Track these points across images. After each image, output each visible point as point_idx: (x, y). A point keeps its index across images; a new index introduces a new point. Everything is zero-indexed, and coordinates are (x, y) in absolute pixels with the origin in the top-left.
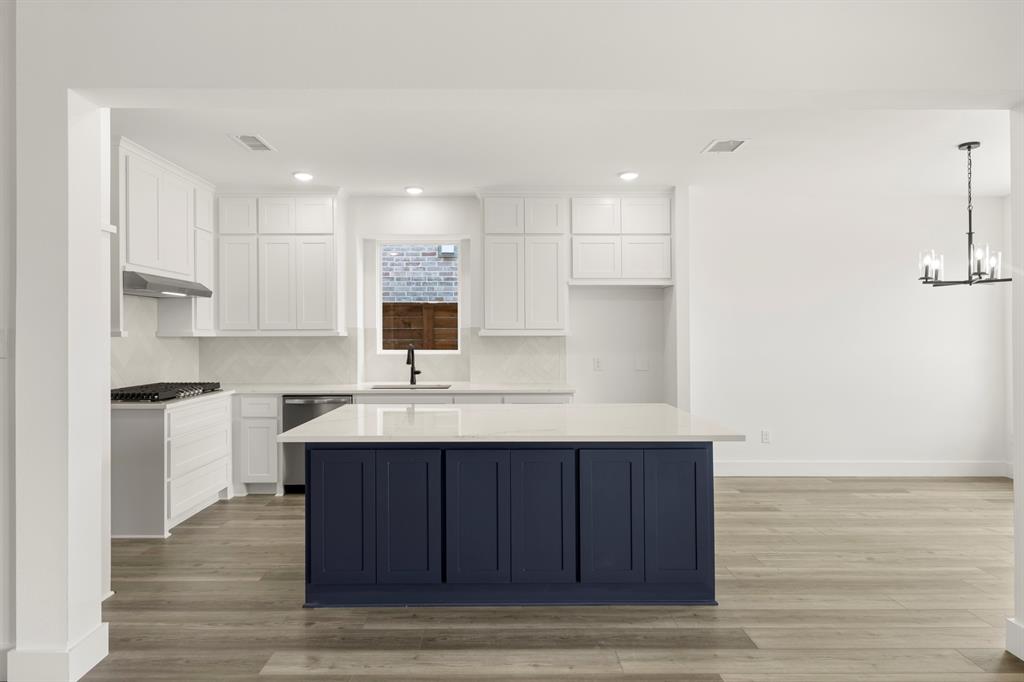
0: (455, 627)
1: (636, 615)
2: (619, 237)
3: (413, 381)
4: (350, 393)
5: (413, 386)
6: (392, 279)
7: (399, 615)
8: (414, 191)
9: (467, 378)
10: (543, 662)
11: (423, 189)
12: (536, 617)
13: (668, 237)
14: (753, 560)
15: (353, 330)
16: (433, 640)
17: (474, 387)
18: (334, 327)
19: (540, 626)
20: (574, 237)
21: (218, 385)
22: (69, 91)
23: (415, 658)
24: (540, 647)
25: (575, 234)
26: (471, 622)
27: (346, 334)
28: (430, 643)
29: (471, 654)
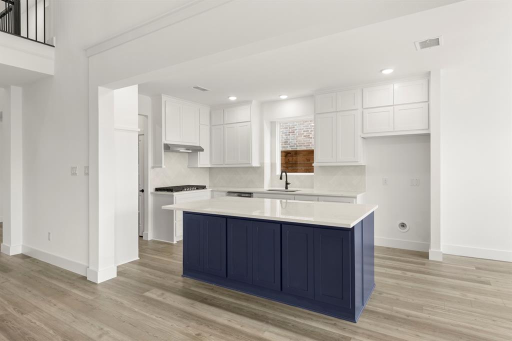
0: (221, 297)
1: (303, 315)
2: (393, 107)
3: (286, 188)
4: (251, 192)
5: (287, 190)
6: (311, 138)
7: (207, 287)
8: (284, 97)
9: (312, 187)
10: (234, 320)
11: (287, 95)
12: (257, 302)
13: (427, 104)
14: (420, 308)
15: (262, 164)
16: (206, 299)
17: (316, 192)
18: (250, 163)
19: (253, 306)
20: (364, 110)
21: (205, 187)
22: (99, 87)
23: (192, 304)
24: (241, 315)
25: (365, 109)
26: (229, 297)
27: (258, 166)
28: (204, 300)
29: (212, 309)
